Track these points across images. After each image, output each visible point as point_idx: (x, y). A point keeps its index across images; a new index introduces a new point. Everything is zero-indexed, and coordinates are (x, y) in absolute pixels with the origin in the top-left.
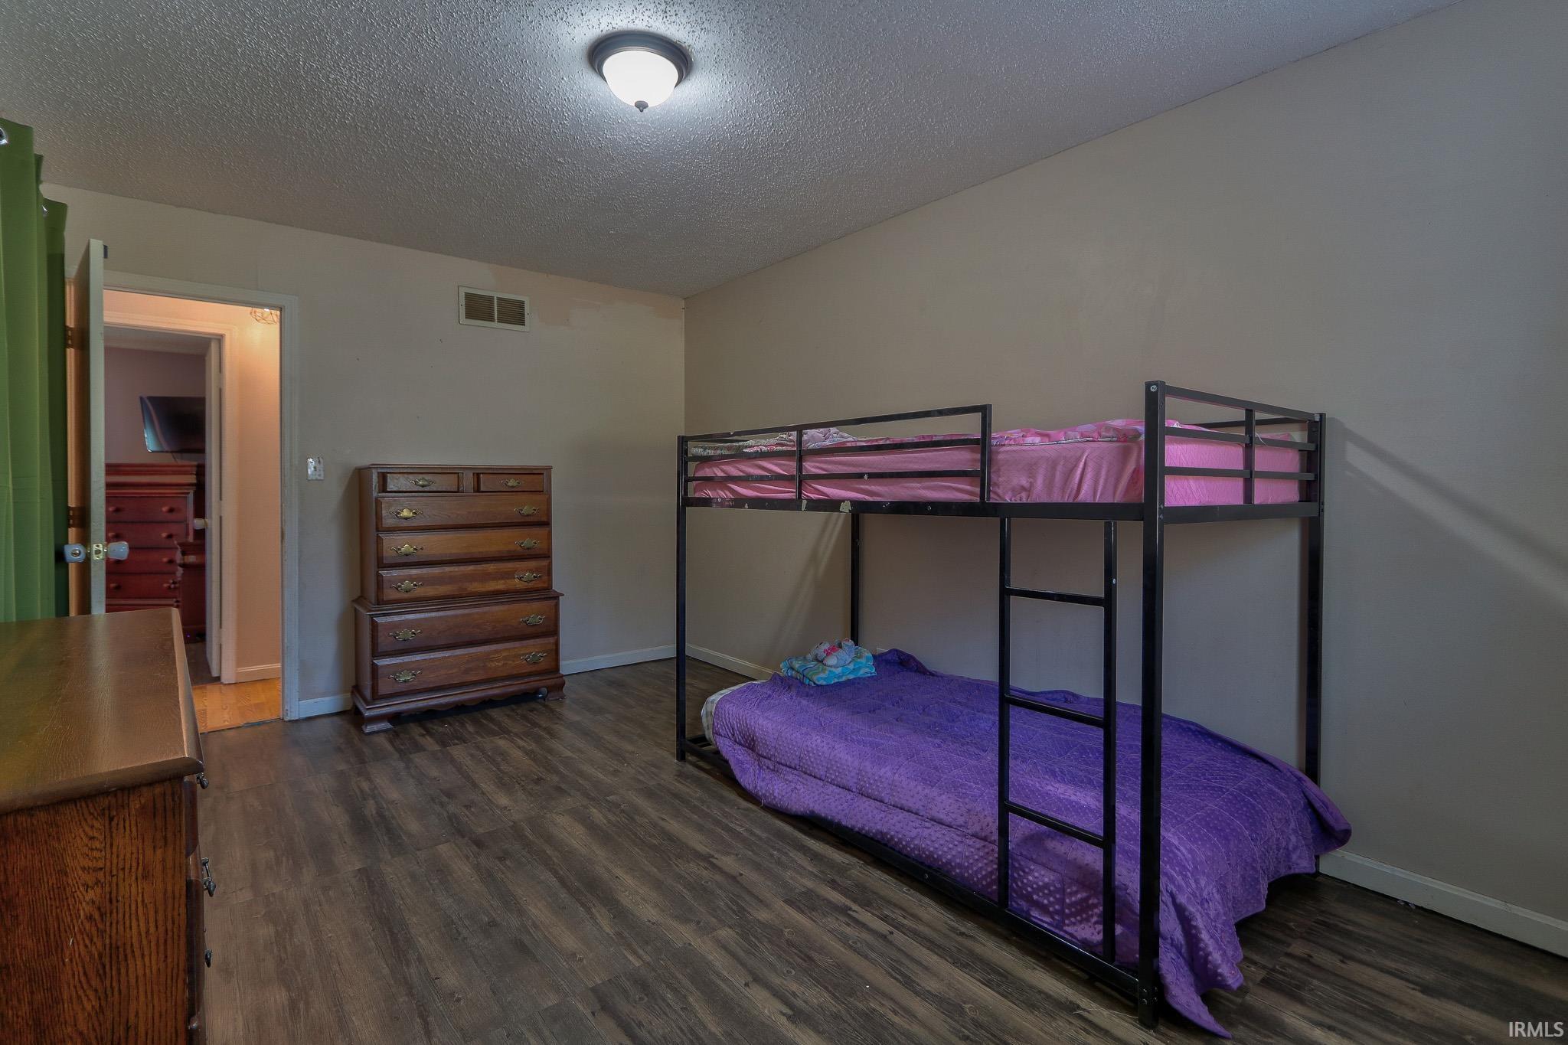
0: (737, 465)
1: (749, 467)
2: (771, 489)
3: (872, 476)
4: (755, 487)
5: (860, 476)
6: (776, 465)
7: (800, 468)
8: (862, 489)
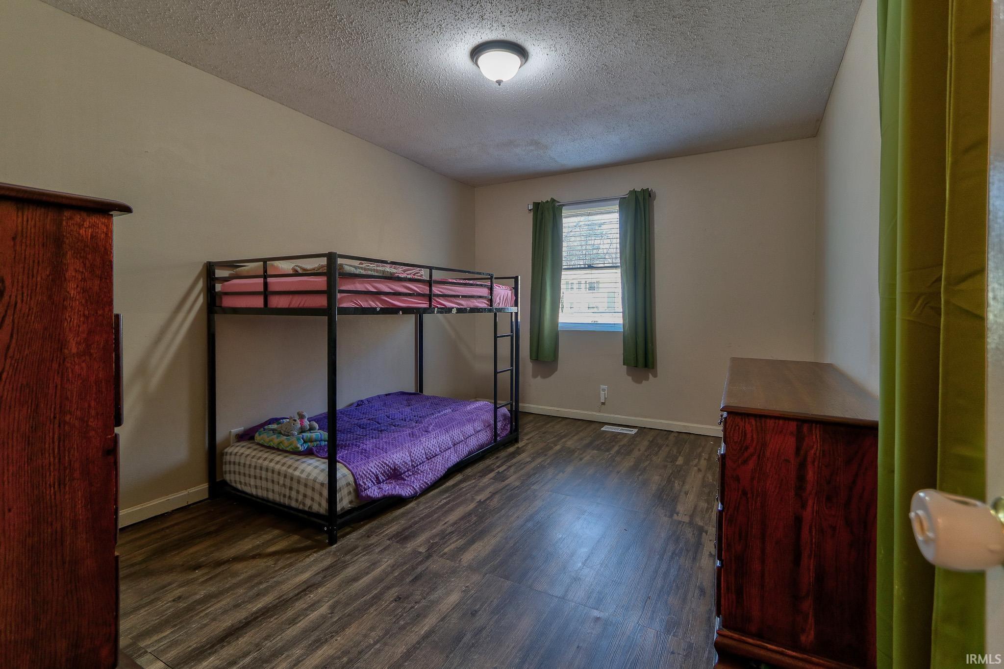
0: (389, 285)
1: (398, 286)
2: (415, 302)
3: (463, 296)
4: (403, 300)
5: (458, 296)
6: (416, 287)
7: (431, 290)
8: (457, 302)
